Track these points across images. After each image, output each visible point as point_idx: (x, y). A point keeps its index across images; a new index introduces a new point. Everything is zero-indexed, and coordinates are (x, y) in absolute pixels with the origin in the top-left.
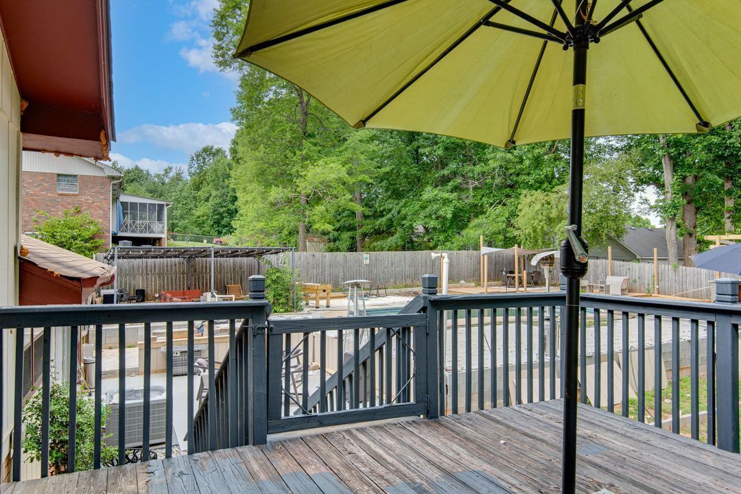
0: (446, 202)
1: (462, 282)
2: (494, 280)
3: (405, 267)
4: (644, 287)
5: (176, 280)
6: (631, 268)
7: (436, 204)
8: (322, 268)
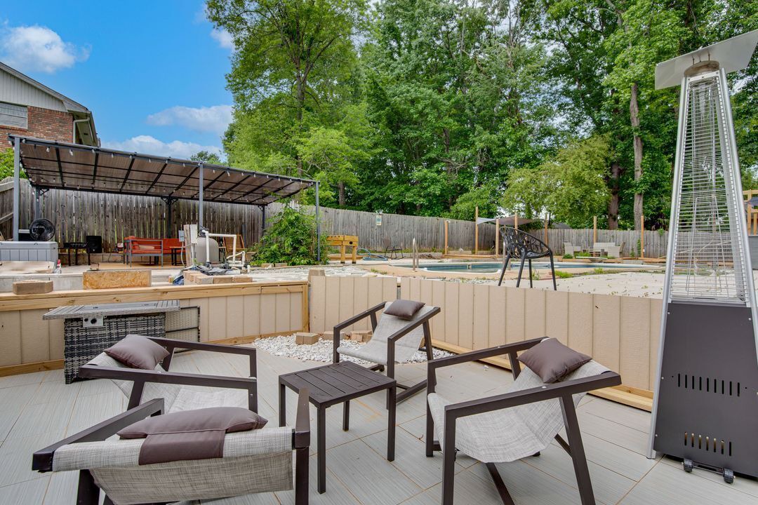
0: (434, 181)
1: (461, 249)
2: (484, 250)
3: (414, 231)
4: (628, 252)
5: (150, 227)
6: (615, 236)
7: (426, 182)
8: (334, 226)
